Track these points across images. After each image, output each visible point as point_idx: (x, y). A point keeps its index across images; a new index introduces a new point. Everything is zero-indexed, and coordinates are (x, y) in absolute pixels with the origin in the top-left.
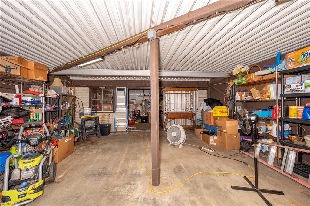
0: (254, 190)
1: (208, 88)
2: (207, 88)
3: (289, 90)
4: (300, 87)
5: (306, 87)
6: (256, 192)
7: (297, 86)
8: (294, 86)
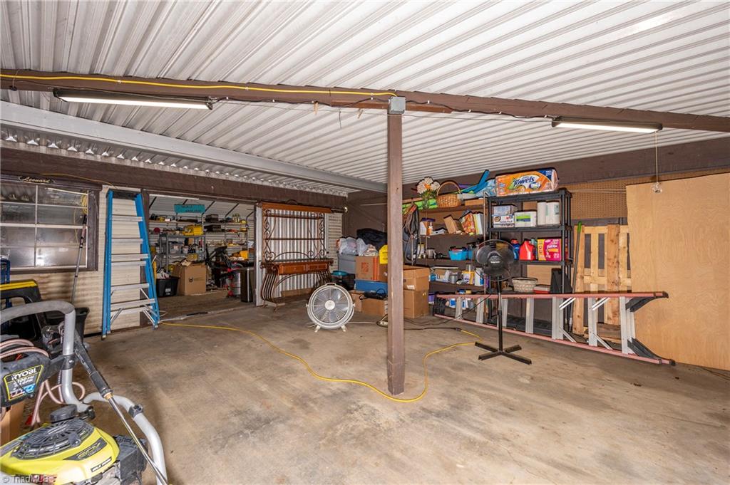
0: (500, 354)
1: (344, 209)
2: (342, 211)
3: (499, 223)
4: (510, 220)
5: (517, 220)
6: (501, 356)
7: (507, 218)
8: (504, 219)
